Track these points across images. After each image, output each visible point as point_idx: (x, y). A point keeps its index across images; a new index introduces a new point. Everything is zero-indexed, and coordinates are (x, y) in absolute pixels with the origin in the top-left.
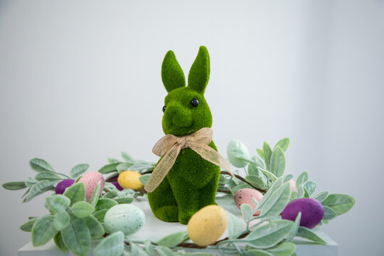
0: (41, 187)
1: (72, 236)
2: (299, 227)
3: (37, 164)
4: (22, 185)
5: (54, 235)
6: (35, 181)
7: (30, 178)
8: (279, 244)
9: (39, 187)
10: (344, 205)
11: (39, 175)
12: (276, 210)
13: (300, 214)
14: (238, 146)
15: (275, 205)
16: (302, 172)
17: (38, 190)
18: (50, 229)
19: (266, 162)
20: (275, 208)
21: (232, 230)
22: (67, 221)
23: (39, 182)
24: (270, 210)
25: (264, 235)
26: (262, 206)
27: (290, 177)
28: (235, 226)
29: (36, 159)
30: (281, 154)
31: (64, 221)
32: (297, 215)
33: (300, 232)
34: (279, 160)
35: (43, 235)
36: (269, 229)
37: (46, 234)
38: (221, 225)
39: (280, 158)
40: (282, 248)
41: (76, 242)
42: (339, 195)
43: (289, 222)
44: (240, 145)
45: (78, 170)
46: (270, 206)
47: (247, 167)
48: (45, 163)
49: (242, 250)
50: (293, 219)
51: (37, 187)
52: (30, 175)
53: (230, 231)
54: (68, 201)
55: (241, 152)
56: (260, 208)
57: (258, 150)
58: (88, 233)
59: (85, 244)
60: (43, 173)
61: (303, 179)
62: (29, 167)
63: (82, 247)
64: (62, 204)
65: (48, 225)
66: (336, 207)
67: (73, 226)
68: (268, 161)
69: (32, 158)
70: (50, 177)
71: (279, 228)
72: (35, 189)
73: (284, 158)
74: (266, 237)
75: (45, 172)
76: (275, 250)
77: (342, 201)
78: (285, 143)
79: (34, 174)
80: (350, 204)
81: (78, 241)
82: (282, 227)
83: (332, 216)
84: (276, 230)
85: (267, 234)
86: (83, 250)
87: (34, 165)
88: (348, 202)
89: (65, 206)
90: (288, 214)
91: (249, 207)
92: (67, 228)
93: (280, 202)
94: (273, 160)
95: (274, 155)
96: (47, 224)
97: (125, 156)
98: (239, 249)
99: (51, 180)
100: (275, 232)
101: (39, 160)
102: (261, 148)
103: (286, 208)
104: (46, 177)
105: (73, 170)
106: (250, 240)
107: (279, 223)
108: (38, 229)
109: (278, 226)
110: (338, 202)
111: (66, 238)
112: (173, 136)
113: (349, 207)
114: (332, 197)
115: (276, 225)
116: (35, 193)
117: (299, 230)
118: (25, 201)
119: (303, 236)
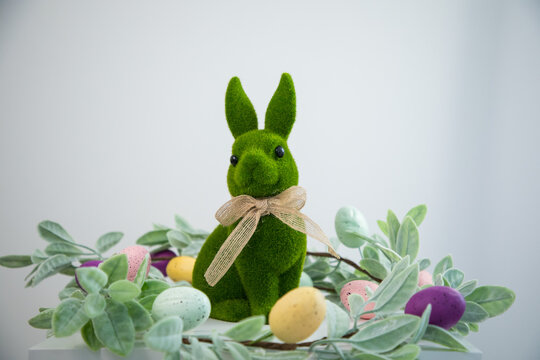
0: (54, 265)
1: (108, 328)
2: (427, 325)
3: (49, 229)
4: (26, 261)
5: (83, 325)
6: (45, 256)
7: (38, 251)
8: (399, 347)
9: (51, 264)
10: (500, 302)
11: (51, 246)
12: (397, 302)
13: (429, 307)
14: (352, 214)
15: (395, 296)
16: (444, 257)
17: (50, 268)
18: (77, 317)
19: (391, 239)
20: (395, 299)
21: (333, 328)
22: (102, 306)
23: (51, 257)
24: (389, 302)
25: (377, 335)
26: (377, 296)
27: (425, 263)
28: (338, 321)
29: (47, 222)
30: (412, 229)
31: (97, 307)
32: (425, 308)
33: (429, 334)
34: (409, 238)
35: (67, 323)
36: (384, 328)
37: (72, 322)
38: (316, 313)
39: (412, 234)
40: (401, 352)
41: (113, 337)
42: (493, 288)
43: (413, 318)
44: (354, 214)
45: (107, 242)
46: (388, 297)
47: (362, 248)
48: (61, 228)
49: (345, 354)
50: (419, 314)
51: (48, 265)
52: (38, 246)
53: (330, 328)
54: (105, 277)
55: (355, 224)
56: (375, 299)
57: (379, 222)
58: (131, 325)
59: (127, 339)
60: (56, 244)
61: (445, 266)
62: (37, 234)
63: (123, 344)
64: (97, 281)
65: (74, 311)
66: (488, 304)
67: (109, 315)
68: (393, 239)
69: (41, 221)
70: (66, 250)
71: (399, 326)
72: (45, 267)
73: (417, 234)
74: (380, 338)
75: (59, 242)
76: (392, 355)
77: (496, 295)
78: (420, 211)
79: (44, 244)
80: (507, 301)
81: (117, 336)
82: (403, 323)
83: (480, 317)
84: (394, 328)
85: (382, 333)
86: (124, 347)
87: (45, 232)
88: (505, 297)
89: (101, 284)
90: (414, 308)
91: (360, 299)
92: (101, 317)
93: (404, 290)
94: (401, 237)
95: (403, 230)
96: (73, 309)
97: (180, 222)
98: (341, 353)
99: (69, 254)
100: (393, 331)
101: (52, 223)
102: (384, 219)
103: (411, 299)
104: (61, 250)
105: (100, 241)
106: (357, 340)
107: (399, 319)
108: (62, 314)
109: (397, 323)
110: (490, 297)
111: (100, 330)
112: (249, 197)
113: (507, 306)
114: (483, 290)
115: (395, 321)
116: (45, 272)
117: (428, 331)
118: (30, 284)
119: (434, 340)
